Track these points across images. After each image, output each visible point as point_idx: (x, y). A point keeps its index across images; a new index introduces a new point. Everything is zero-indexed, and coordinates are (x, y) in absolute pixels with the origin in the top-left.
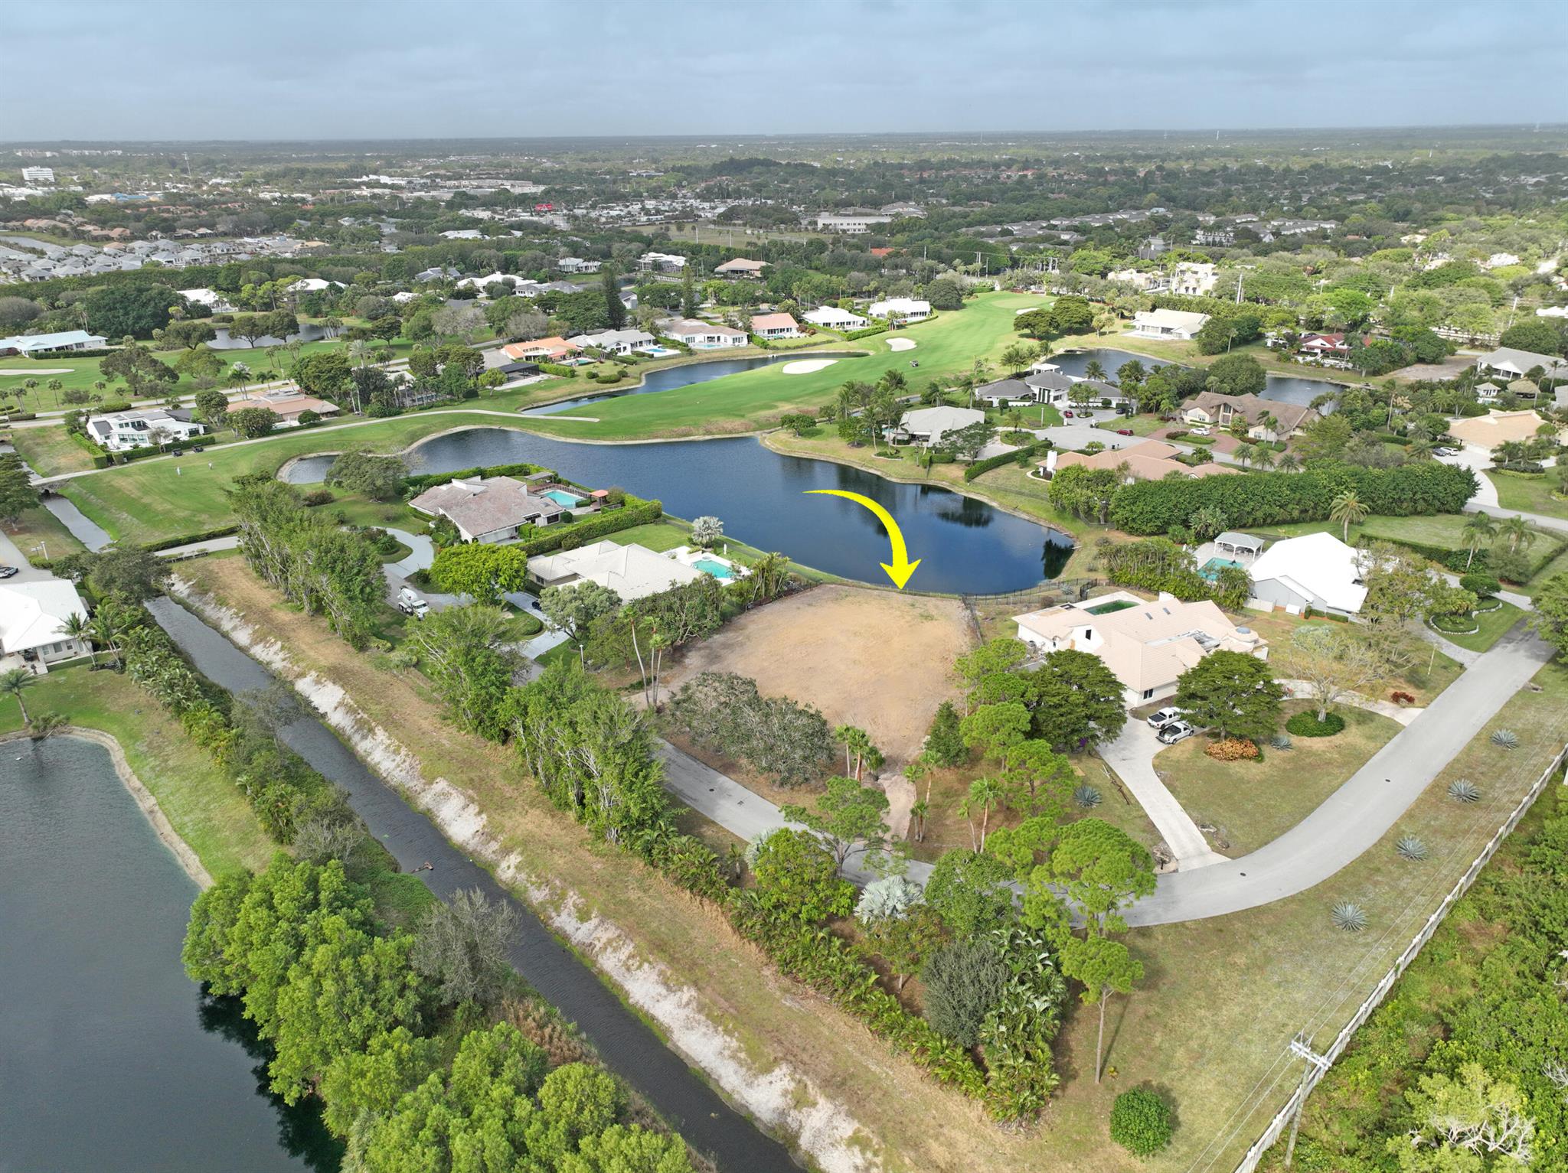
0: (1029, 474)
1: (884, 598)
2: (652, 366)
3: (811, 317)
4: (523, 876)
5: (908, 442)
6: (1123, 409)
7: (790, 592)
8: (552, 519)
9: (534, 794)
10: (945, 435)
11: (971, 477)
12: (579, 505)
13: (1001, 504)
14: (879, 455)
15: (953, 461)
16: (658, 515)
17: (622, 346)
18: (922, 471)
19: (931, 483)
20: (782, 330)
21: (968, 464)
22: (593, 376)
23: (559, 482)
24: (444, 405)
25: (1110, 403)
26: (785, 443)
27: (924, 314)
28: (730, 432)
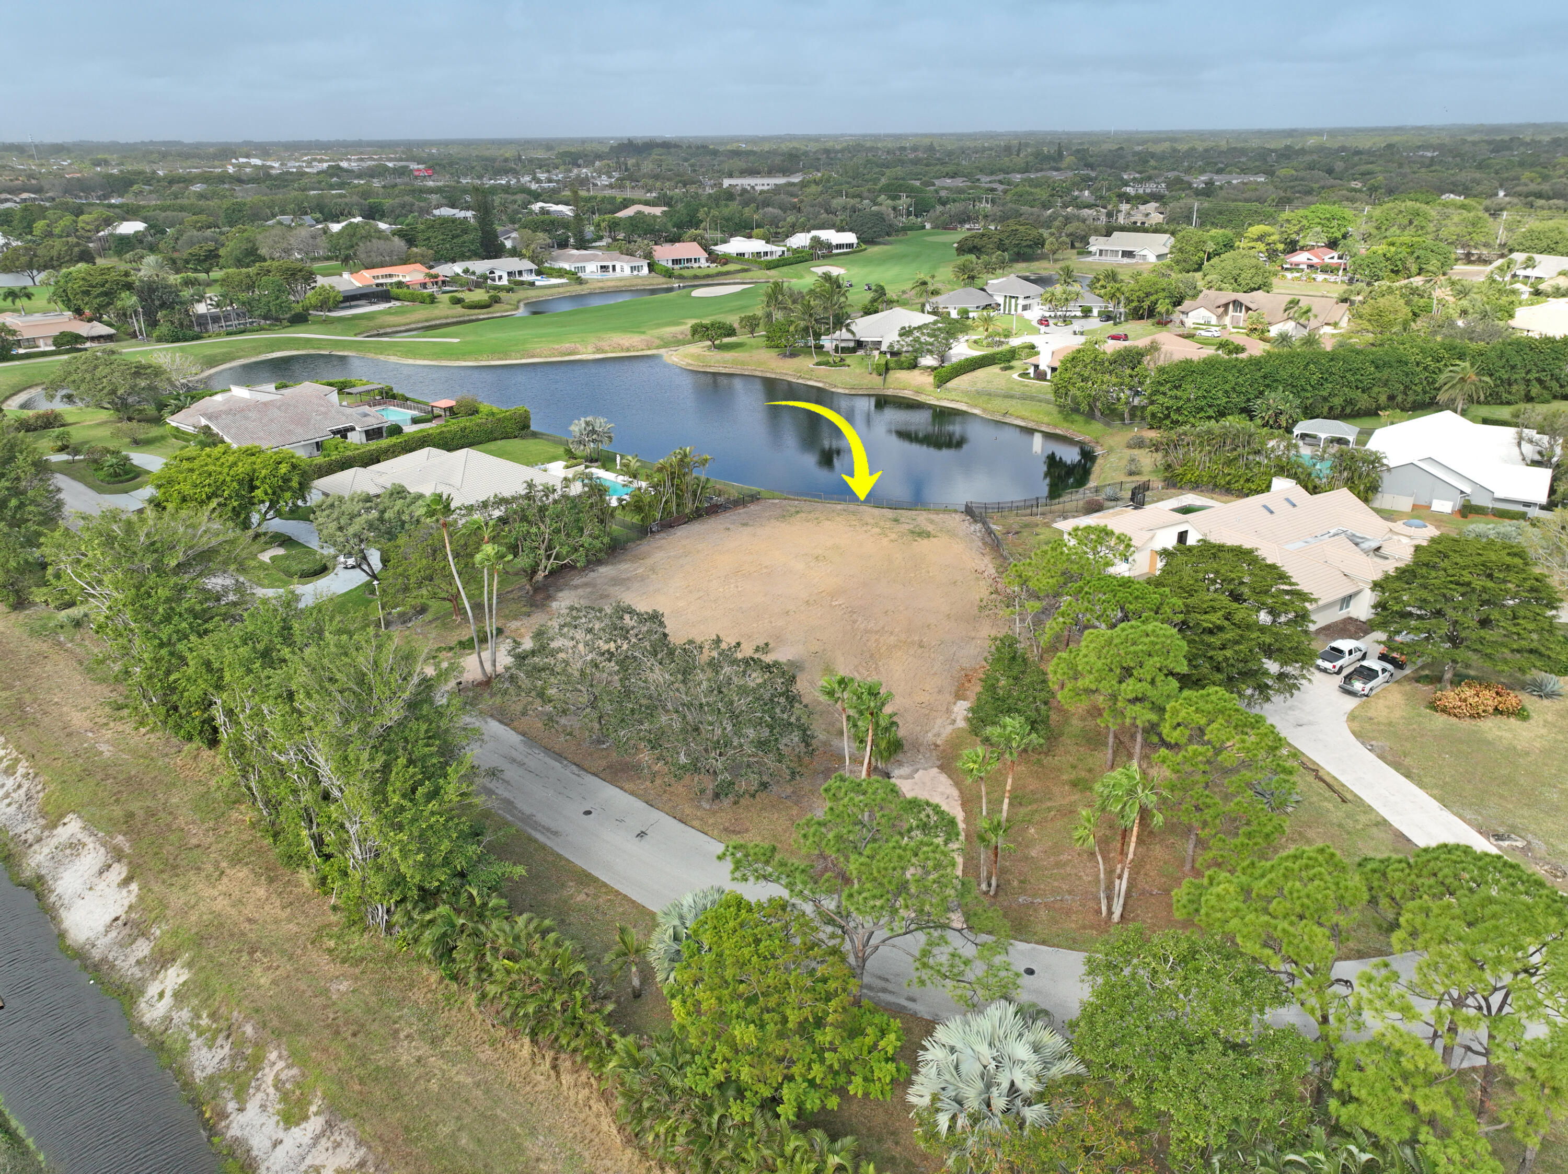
0: (1015, 376)
3: (721, 249)
6: (1107, 317)
7: (714, 510)
8: (372, 433)
10: (904, 333)
11: (942, 381)
12: (415, 421)
13: (984, 410)
14: (818, 364)
16: (526, 426)
17: (497, 273)
18: (876, 380)
19: (890, 392)
20: (689, 260)
21: (934, 369)
22: (457, 301)
23: (394, 397)
24: (261, 329)
26: (698, 358)
27: (850, 246)
28: (628, 350)
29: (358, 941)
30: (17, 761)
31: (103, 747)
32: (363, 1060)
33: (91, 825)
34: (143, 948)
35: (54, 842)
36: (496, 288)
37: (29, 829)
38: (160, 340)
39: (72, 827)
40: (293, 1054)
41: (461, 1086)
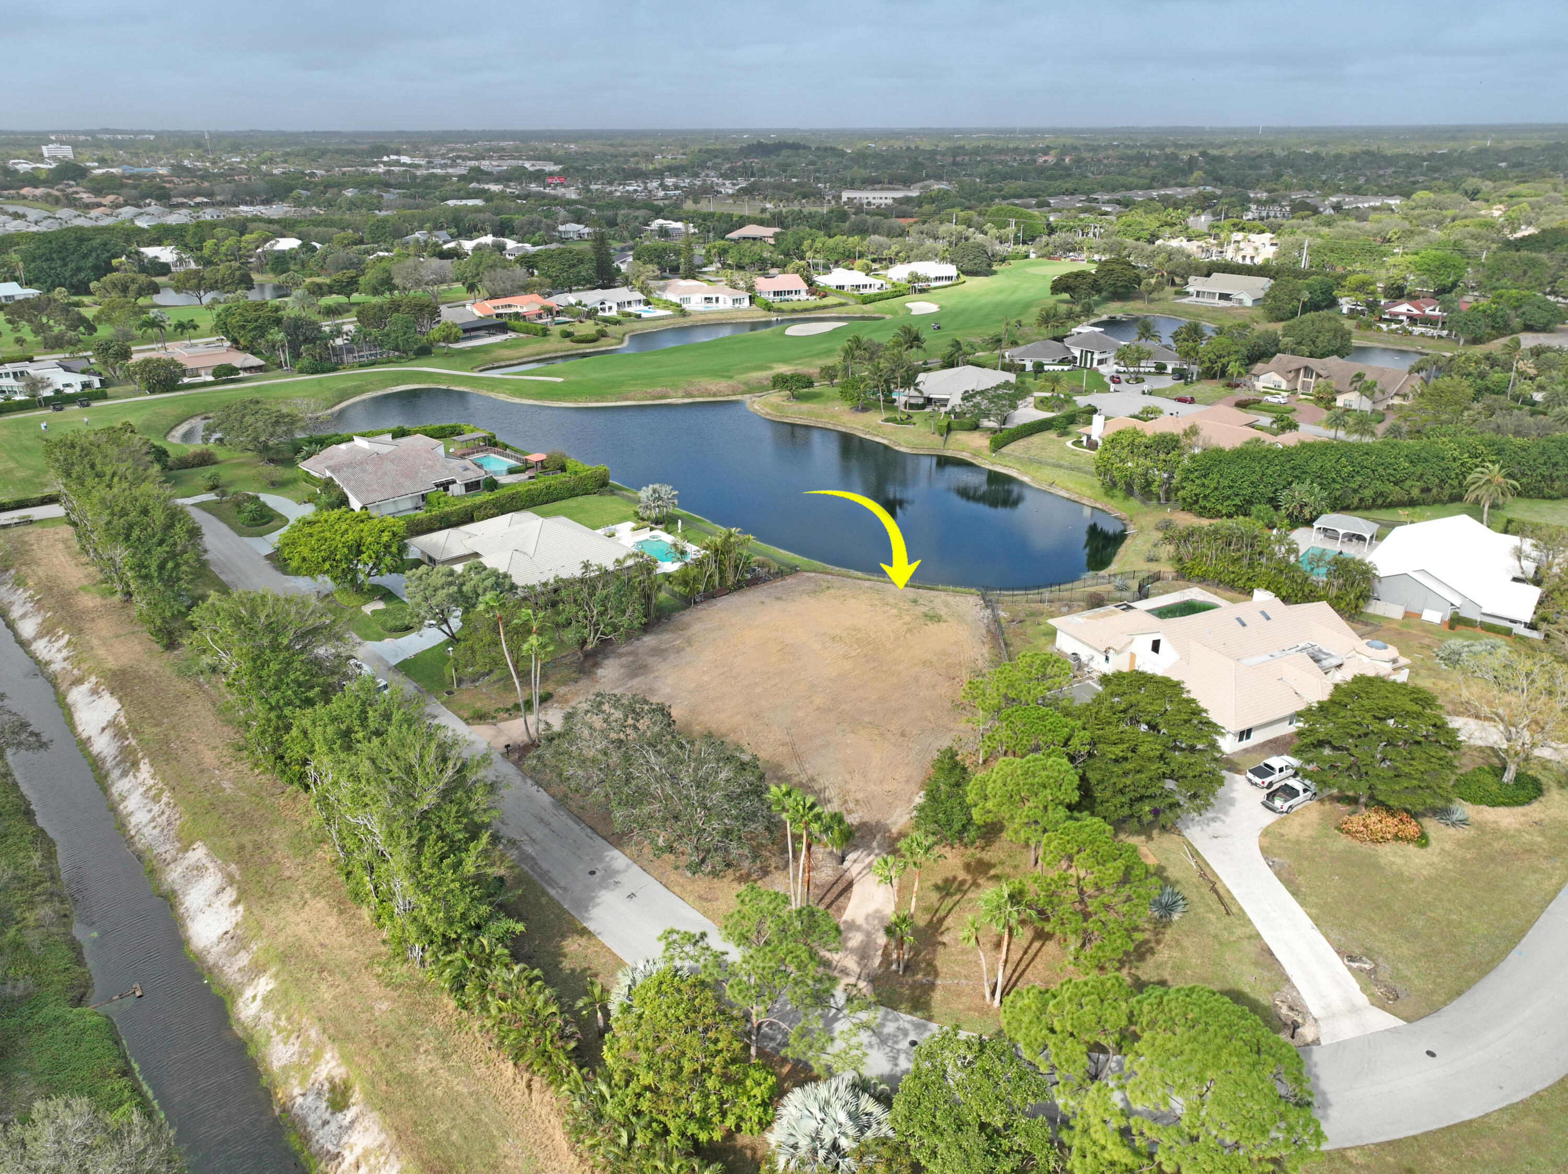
0: (1069, 444)
1: (878, 592)
2: (638, 327)
3: (822, 280)
4: (269, 1016)
5: (922, 407)
6: (1180, 374)
7: (755, 581)
8: (471, 487)
9: (326, 873)
10: (967, 397)
11: (997, 447)
12: (511, 471)
13: (1033, 479)
14: (887, 420)
15: (976, 427)
16: (604, 484)
17: (606, 306)
18: (937, 440)
19: (948, 453)
20: (790, 292)
21: (994, 431)
22: (567, 335)
23: (495, 445)
24: (389, 362)
25: (1165, 367)
26: (777, 407)
27: (950, 278)
28: (715, 395)
29: (400, 970)
30: (162, 791)
31: (226, 784)
32: (391, 1067)
33: (213, 851)
34: (243, 959)
35: (185, 863)
36: (606, 320)
37: (167, 850)
38: (302, 371)
39: (199, 853)
40: (342, 1056)
41: (459, 1094)
